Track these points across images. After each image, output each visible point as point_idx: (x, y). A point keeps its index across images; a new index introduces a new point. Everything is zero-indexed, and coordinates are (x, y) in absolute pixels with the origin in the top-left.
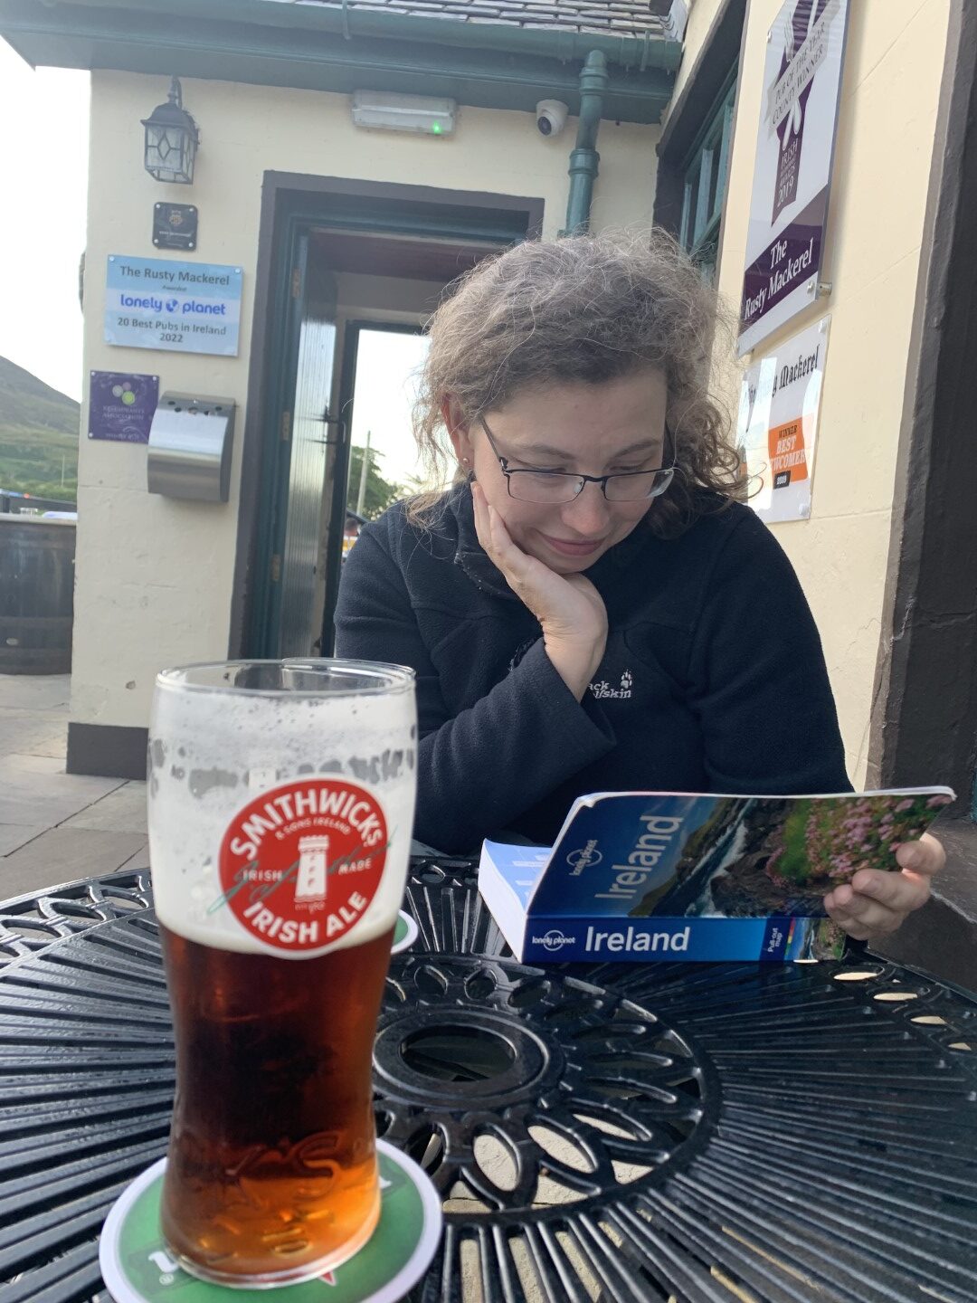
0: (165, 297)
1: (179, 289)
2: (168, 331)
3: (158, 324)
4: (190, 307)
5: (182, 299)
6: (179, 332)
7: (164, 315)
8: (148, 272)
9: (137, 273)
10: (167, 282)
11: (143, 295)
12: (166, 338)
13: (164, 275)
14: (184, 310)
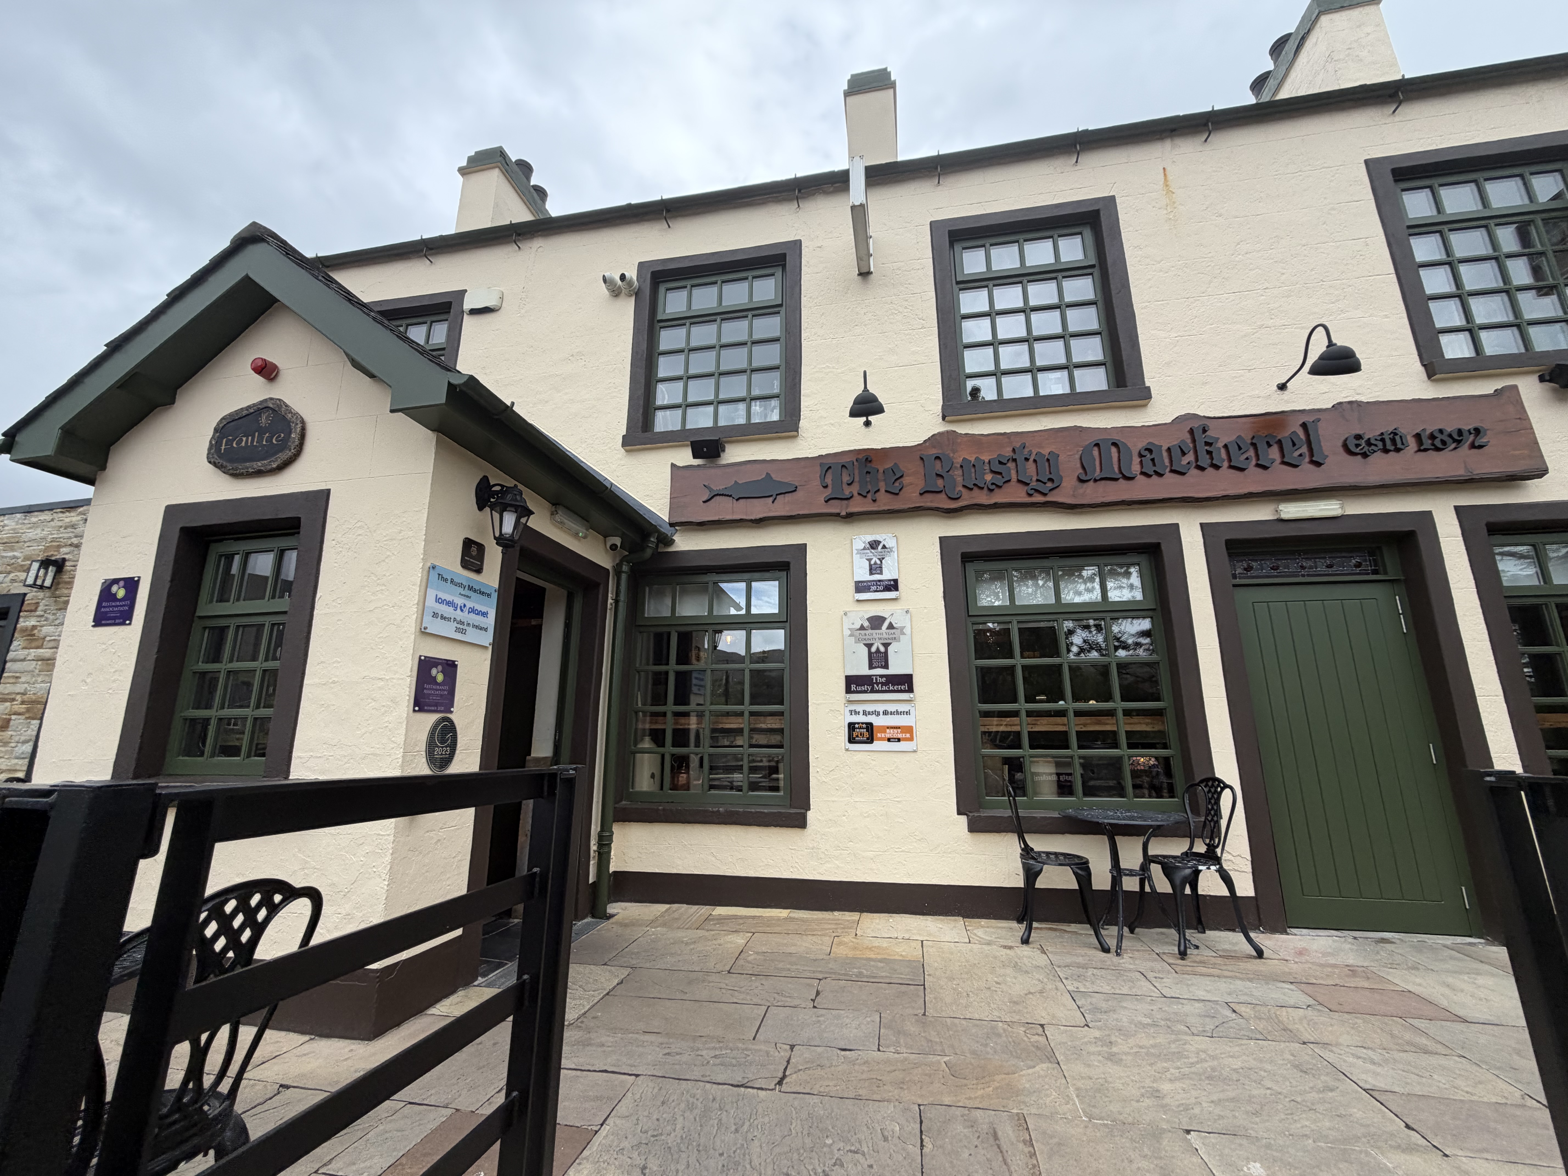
0: (459, 601)
1: (467, 597)
2: (459, 626)
3: (455, 620)
4: (472, 611)
5: (469, 604)
6: (465, 627)
7: (459, 615)
8: (452, 581)
9: (446, 580)
10: (461, 590)
11: (449, 598)
12: (458, 630)
13: (460, 585)
14: (469, 612)
